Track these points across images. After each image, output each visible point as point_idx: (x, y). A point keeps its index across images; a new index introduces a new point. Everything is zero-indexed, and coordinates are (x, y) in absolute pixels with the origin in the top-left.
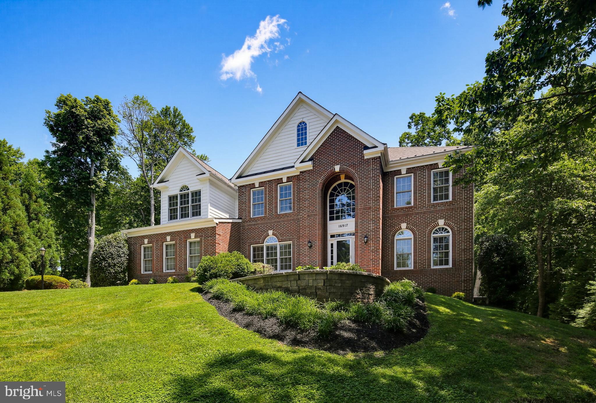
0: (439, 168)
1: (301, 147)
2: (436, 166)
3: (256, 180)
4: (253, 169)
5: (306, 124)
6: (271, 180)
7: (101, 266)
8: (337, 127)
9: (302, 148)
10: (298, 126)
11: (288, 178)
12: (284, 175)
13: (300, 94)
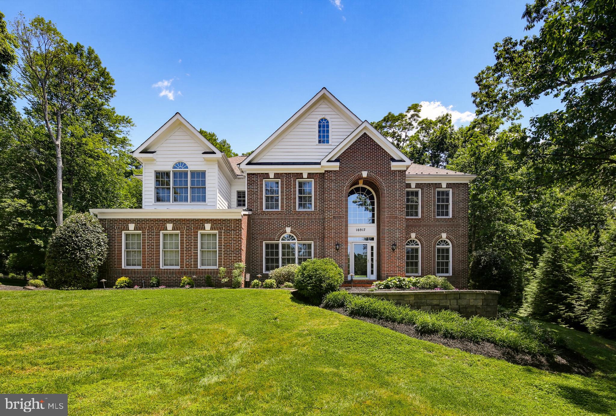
0: (442, 188)
1: (322, 144)
2: (439, 185)
3: (272, 170)
4: (265, 157)
5: (328, 122)
6: (289, 173)
7: (74, 258)
8: (365, 133)
9: (323, 146)
10: (320, 122)
11: (309, 174)
12: (305, 170)
13: (324, 90)
